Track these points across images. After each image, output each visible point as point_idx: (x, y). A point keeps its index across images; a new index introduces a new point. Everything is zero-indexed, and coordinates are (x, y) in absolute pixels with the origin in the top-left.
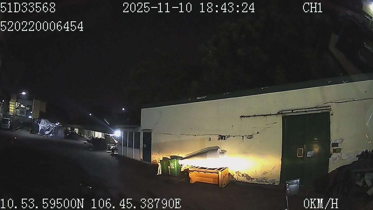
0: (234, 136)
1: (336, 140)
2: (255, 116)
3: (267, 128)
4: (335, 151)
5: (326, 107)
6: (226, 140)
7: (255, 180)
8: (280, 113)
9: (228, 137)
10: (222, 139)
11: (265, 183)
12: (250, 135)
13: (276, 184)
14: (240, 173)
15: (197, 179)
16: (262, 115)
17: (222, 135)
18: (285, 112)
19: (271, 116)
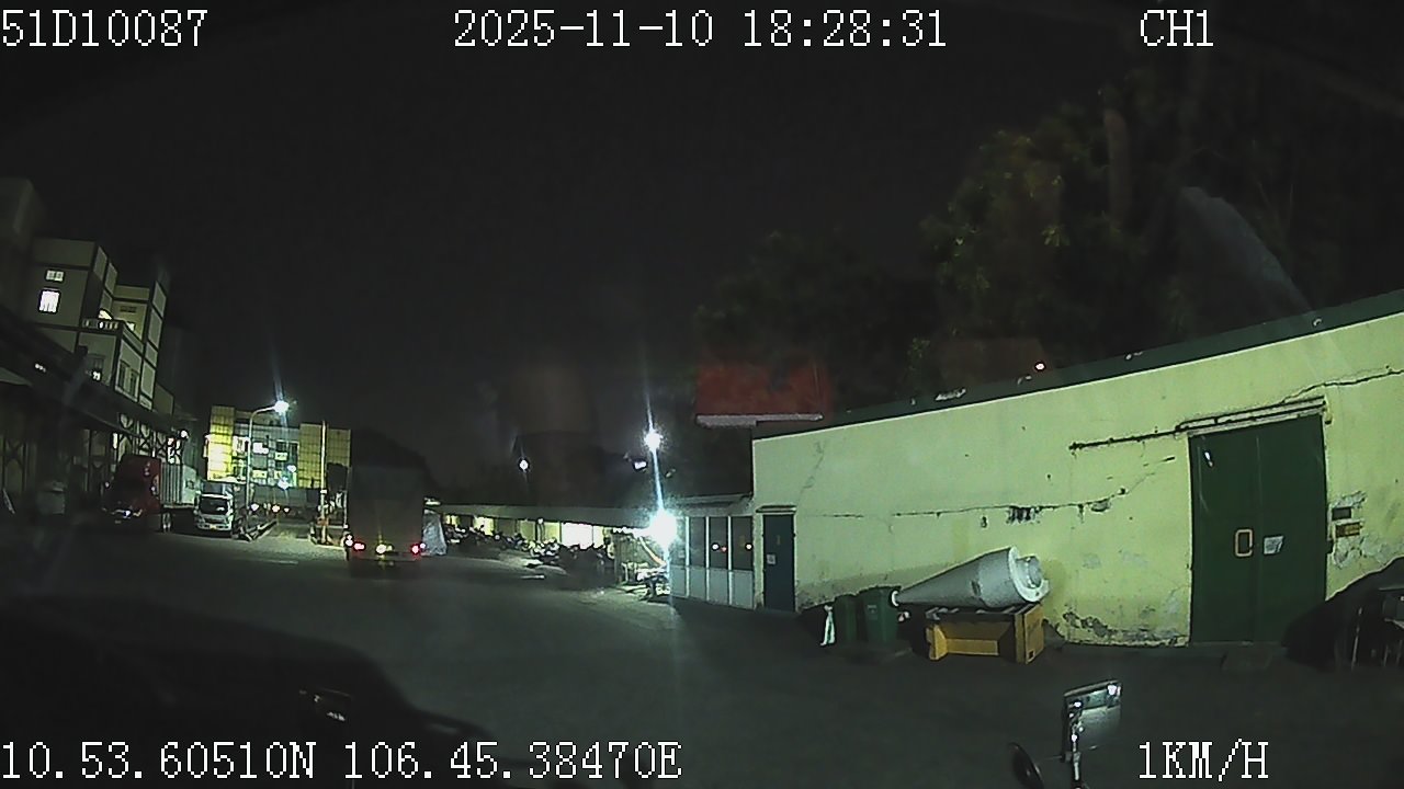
0: (1054, 507)
1: (1343, 499)
2: (1112, 441)
3: (1148, 475)
4: (1341, 532)
5: (1310, 400)
6: (1031, 521)
7: (1120, 633)
8: (1183, 427)
9: (1037, 512)
10: (1020, 518)
11: (1149, 643)
12: (1100, 502)
13: (1181, 643)
14: (1077, 618)
15: (948, 648)
16: (1133, 439)
17: (1020, 507)
18: (1195, 424)
19: (1156, 440)
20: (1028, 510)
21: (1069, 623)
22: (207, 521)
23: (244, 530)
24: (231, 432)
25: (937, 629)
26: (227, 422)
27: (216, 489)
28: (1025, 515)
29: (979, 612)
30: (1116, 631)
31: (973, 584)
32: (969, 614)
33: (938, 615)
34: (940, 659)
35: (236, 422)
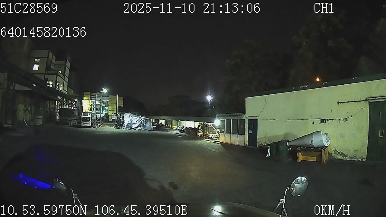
0: (333, 120)
2: (349, 102)
3: (358, 112)
6: (326, 123)
7: (349, 157)
8: (367, 99)
9: (328, 121)
10: (323, 122)
12: (345, 119)
14: (337, 151)
15: (302, 159)
16: (354, 101)
17: (323, 119)
18: (371, 99)
19: (360, 102)
20: (325, 120)
21: (335, 153)
22: (84, 123)
23: (94, 125)
24: (89, 99)
25: (300, 153)
26: (88, 96)
27: (86, 114)
28: (324, 121)
29: (312, 148)
30: (347, 156)
31: (311, 141)
32: (309, 149)
33: (300, 149)
34: (300, 161)
35: (91, 96)
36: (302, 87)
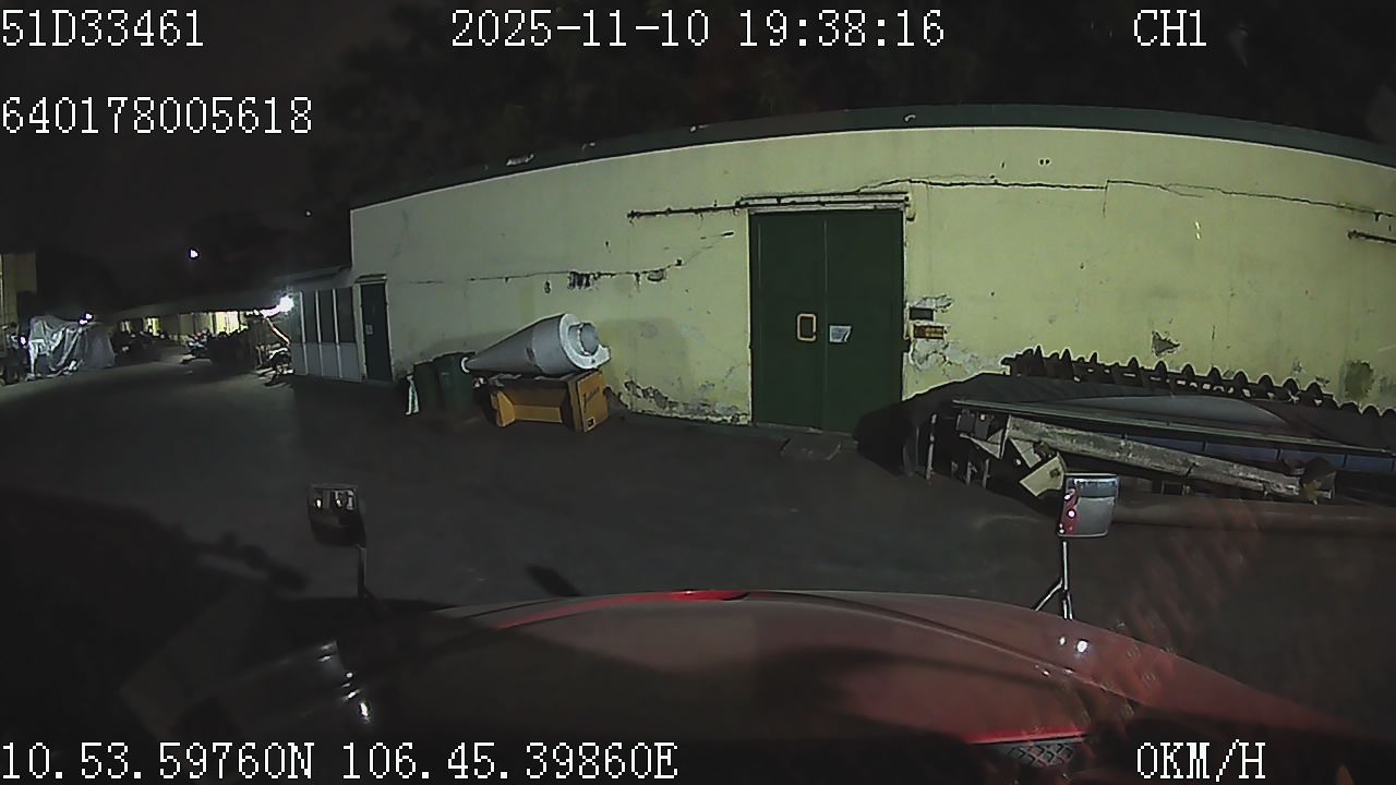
0: (612, 275)
1: (925, 299)
2: (670, 211)
3: (704, 248)
4: (920, 332)
5: (890, 194)
6: (591, 287)
7: (681, 406)
8: (742, 203)
9: (595, 278)
10: (580, 284)
11: (709, 417)
12: (657, 272)
13: (743, 421)
14: (638, 387)
15: (515, 415)
16: (690, 211)
17: (580, 273)
18: (756, 202)
19: (715, 213)
20: (588, 276)
21: (630, 392)
25: (502, 396)
28: (584, 282)
29: (537, 378)
30: (676, 404)
31: (527, 351)
32: (531, 380)
33: (500, 381)
34: (508, 425)
36: (514, 163)
